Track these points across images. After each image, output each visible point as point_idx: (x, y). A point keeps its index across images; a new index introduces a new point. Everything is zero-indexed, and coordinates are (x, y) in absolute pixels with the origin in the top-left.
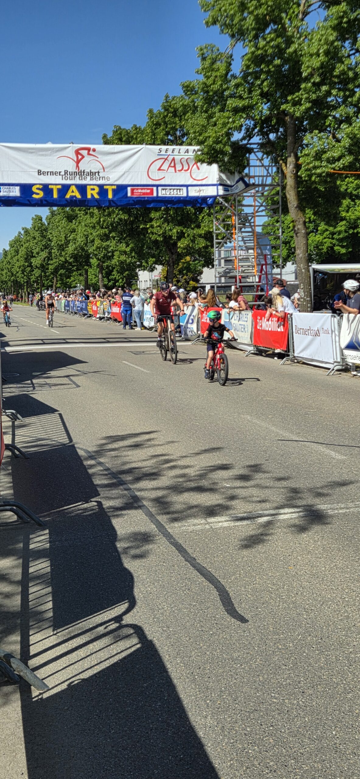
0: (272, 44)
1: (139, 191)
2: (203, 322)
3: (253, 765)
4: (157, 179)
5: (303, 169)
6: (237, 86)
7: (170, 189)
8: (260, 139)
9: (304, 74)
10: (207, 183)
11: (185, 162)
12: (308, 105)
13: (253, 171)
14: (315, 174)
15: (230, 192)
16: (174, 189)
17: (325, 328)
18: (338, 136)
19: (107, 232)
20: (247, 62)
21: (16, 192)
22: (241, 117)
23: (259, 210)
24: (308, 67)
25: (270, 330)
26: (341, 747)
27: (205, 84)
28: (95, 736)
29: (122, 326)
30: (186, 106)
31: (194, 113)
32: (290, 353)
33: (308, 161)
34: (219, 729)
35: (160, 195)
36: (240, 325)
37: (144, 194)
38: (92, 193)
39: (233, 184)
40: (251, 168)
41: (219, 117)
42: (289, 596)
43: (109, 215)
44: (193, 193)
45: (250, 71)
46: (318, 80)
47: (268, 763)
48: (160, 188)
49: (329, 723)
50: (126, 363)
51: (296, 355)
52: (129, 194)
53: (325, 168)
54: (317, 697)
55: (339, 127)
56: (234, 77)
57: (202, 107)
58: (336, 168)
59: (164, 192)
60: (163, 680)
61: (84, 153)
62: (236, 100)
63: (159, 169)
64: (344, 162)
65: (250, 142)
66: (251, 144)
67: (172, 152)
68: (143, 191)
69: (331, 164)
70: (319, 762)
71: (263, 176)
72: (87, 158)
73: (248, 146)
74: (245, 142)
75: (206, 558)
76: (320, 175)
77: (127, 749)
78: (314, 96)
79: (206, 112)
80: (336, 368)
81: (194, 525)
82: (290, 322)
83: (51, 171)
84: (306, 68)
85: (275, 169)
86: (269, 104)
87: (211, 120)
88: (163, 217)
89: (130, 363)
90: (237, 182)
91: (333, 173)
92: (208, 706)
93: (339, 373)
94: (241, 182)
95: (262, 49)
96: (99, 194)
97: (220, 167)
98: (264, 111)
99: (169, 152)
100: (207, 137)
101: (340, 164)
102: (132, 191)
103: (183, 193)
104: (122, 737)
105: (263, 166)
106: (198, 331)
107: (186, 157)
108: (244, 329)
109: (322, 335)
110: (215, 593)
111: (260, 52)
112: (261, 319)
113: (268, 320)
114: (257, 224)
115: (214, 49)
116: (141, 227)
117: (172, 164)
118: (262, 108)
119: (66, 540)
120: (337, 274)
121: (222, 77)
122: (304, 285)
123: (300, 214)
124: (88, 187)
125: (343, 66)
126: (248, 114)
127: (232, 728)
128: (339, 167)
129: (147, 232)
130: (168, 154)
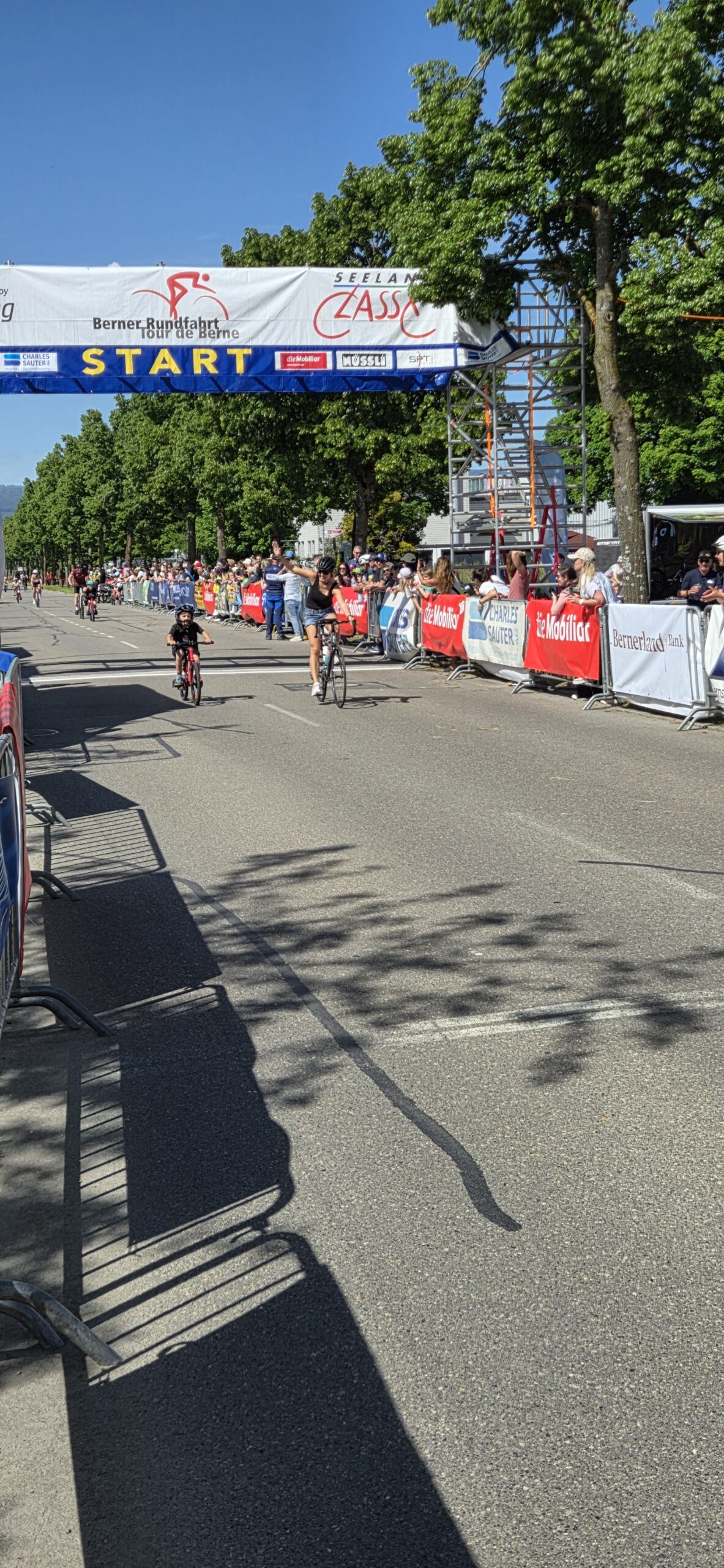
0: (565, 58)
1: (298, 359)
2: (427, 625)
3: (532, 1516)
4: (333, 335)
5: (627, 310)
6: (494, 145)
7: (361, 356)
8: (541, 253)
9: (630, 119)
10: (434, 343)
11: (391, 299)
12: (637, 180)
13: (527, 318)
14: (653, 322)
15: (480, 361)
16: (368, 355)
17: (674, 636)
18: (698, 244)
19: (233, 444)
20: (514, 96)
21: (50, 364)
22: (502, 206)
23: (541, 396)
24: (638, 104)
25: (562, 638)
26: (709, 1480)
27: (430, 141)
28: (213, 1457)
29: (265, 633)
30: (389, 186)
31: (406, 201)
32: (603, 687)
33: (639, 295)
34: (462, 1443)
35: (340, 367)
36: (502, 629)
37: (307, 364)
38: (204, 363)
39: (486, 345)
40: (522, 311)
41: (459, 209)
42: (602, 1177)
43: (237, 408)
44: (407, 362)
45: (520, 113)
46: (658, 130)
47: (563, 1512)
48: (339, 353)
49: (685, 1431)
50: (274, 707)
51: (615, 689)
52: (278, 366)
53: (674, 310)
54: (661, 1381)
55: (700, 226)
56: (487, 126)
57: (424, 188)
58: (697, 309)
59: (347, 361)
60: (349, 1344)
61: (187, 283)
62: (491, 173)
63: (338, 315)
64: (711, 296)
65: (520, 258)
66: (522, 262)
67: (364, 281)
68: (306, 359)
69: (684, 301)
70: (664, 1510)
71: (549, 327)
72: (193, 293)
73: (517, 266)
74: (511, 259)
75: (435, 1101)
76: (661, 324)
77: (278, 1483)
78: (650, 163)
79: (432, 198)
80: (696, 716)
81: (411, 1034)
82: (602, 623)
83: (118, 319)
84: (633, 107)
85: (571, 313)
86: (557, 181)
87: (442, 215)
88: (344, 412)
89: (281, 707)
90: (496, 339)
91: (690, 318)
92: (440, 1397)
93: (702, 725)
94: (502, 339)
95: (546, 70)
96: (217, 364)
97: (459, 309)
98: (548, 196)
99: (358, 281)
100: (433, 250)
101: (702, 301)
102: (284, 358)
103: (386, 363)
104: (269, 1459)
105: (547, 306)
106: (416, 641)
107: (392, 291)
108: (511, 637)
109: (667, 647)
110: (454, 1170)
111: (541, 76)
112: (544, 617)
113: (558, 618)
114: (534, 425)
115: (446, 71)
116: (302, 432)
117: (365, 305)
118: (545, 190)
119: (153, 1064)
120: (699, 524)
121: (464, 126)
122: (631, 549)
123: (623, 405)
124: (195, 351)
125: (706, 101)
126: (517, 200)
127: (488, 1442)
128: (701, 306)
129: (314, 441)
130: (356, 283)
